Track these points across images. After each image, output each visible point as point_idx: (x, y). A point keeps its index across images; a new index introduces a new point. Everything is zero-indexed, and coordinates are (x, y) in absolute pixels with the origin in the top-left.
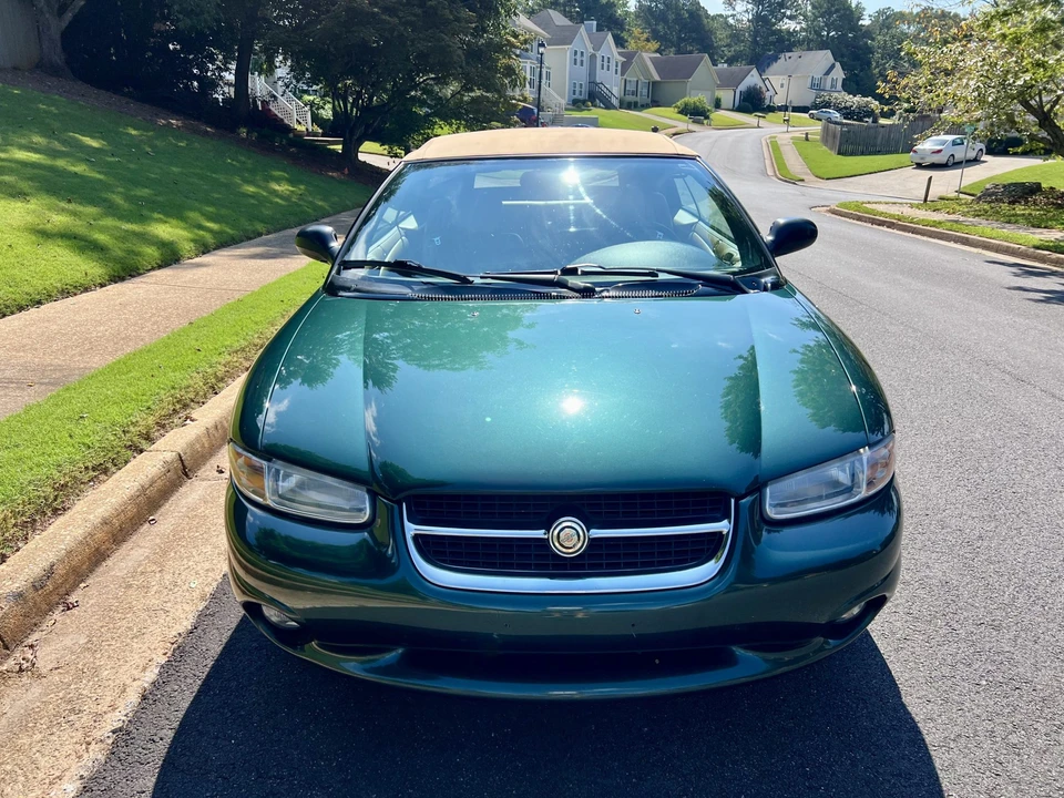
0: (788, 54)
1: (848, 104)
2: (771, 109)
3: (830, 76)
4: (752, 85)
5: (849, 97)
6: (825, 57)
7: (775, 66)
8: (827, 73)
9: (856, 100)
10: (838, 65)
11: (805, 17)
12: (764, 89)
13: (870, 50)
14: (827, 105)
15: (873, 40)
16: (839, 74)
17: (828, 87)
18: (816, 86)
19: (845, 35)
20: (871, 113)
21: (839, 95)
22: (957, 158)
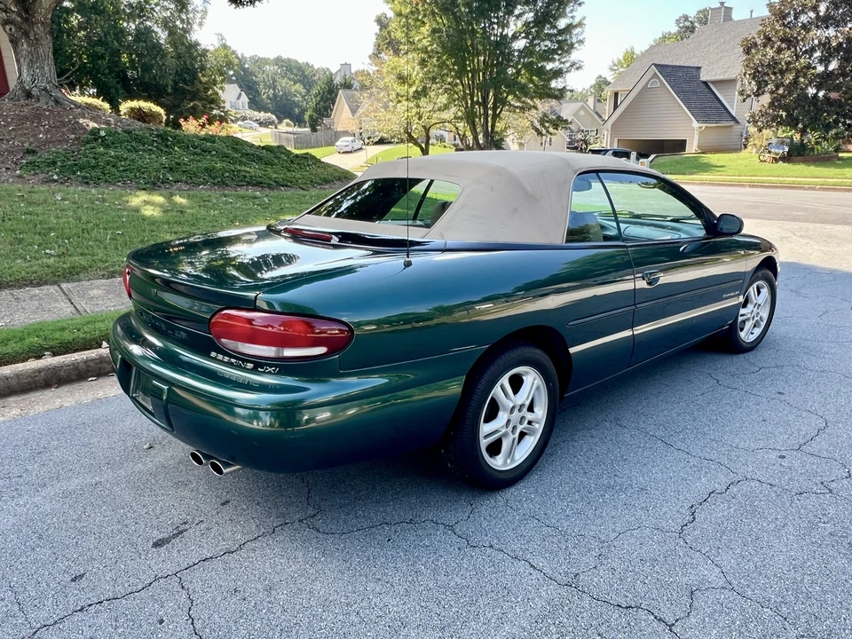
1: (258, 118)
3: (240, 101)
5: (256, 113)
6: (234, 88)
8: (238, 98)
9: (262, 115)
10: (243, 93)
13: (256, 83)
14: (245, 118)
15: (256, 77)
16: (245, 99)
18: (234, 106)
20: (272, 123)
21: (249, 113)
22: (355, 148)
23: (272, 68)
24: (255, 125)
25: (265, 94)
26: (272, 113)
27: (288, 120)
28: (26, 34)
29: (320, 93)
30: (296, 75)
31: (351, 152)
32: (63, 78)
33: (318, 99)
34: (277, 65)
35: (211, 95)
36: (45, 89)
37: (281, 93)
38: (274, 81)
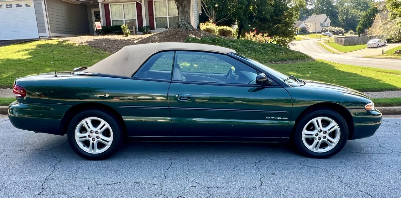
0: (311, 16)
1: (334, 30)
2: (309, 33)
3: (326, 22)
4: (303, 27)
5: (333, 28)
6: (324, 16)
7: (307, 20)
8: (325, 21)
9: (336, 29)
10: (328, 18)
11: (315, 5)
12: (307, 28)
13: (337, 13)
14: (327, 31)
15: (338, 9)
16: (329, 21)
17: (326, 25)
18: (322, 25)
19: (328, 9)
20: (342, 33)
21: (330, 28)
22: (380, 45)
23: (349, 4)
24: (331, 34)
25: (341, 17)
26: (342, 27)
27: (351, 31)
28: (181, 4)
29: (367, 15)
30: (362, 7)
31: (377, 47)
32: (226, 18)
33: (366, 18)
34: (352, 2)
35: (288, 21)
36: (184, 24)
37: (350, 17)
38: (348, 10)
